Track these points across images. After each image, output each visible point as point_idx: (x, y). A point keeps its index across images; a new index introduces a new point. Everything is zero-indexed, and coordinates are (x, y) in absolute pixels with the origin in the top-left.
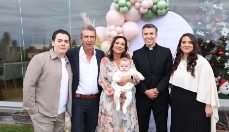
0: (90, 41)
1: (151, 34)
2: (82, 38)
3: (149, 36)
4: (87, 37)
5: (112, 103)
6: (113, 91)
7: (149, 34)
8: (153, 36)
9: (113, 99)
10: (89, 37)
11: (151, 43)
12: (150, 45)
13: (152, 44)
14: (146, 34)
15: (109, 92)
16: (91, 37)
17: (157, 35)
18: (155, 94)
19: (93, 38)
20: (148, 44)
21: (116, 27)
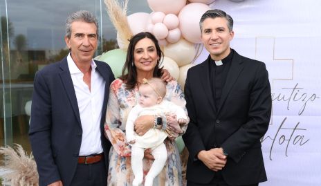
0: (87, 44)
1: (220, 30)
2: (69, 37)
3: (214, 35)
4: (81, 35)
5: (126, 172)
6: (127, 147)
7: (214, 31)
8: (224, 35)
9: (130, 164)
10: (86, 37)
11: (219, 51)
12: (218, 55)
13: (223, 53)
14: (209, 31)
15: (122, 148)
16: (90, 36)
17: (231, 32)
18: (218, 160)
19: (93, 38)
20: (214, 51)
21: (166, 14)
